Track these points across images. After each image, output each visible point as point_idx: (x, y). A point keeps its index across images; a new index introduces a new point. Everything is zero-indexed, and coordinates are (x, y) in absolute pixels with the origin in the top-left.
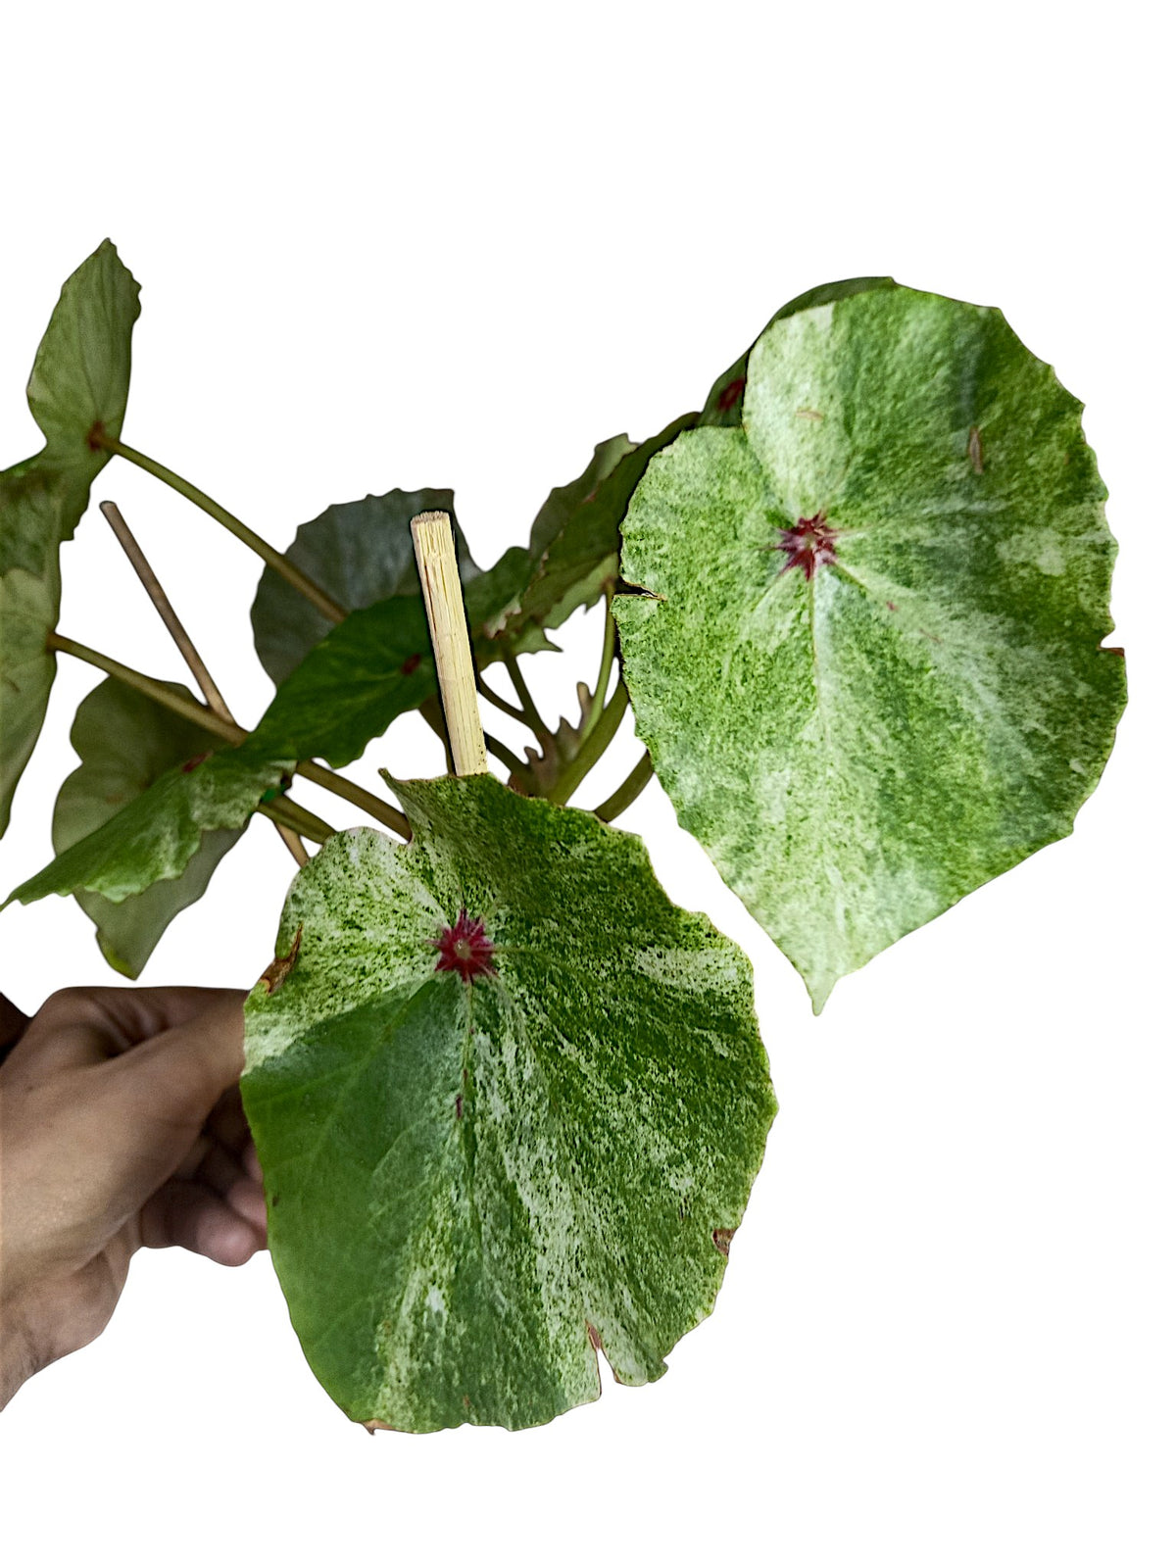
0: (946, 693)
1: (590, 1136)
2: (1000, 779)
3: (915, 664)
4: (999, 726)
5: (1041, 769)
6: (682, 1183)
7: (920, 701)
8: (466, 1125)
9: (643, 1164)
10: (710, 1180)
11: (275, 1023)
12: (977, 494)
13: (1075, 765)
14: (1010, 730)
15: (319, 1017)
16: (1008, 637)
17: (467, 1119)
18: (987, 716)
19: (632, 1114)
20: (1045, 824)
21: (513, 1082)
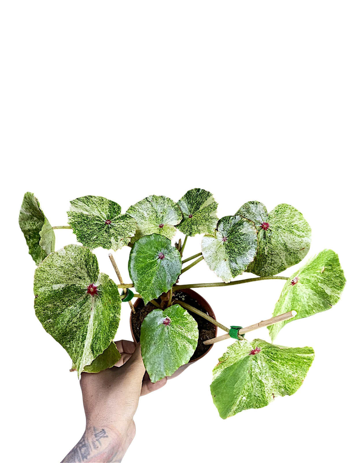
0: (300, 298)
1: (278, 372)
2: (302, 309)
3: (298, 294)
4: (305, 303)
5: (309, 309)
6: (296, 376)
7: (297, 299)
8: (250, 374)
9: (288, 374)
10: (300, 375)
11: (217, 371)
12: (319, 275)
13: (314, 311)
14: (306, 304)
15: (226, 367)
16: (313, 294)
17: (250, 373)
18: (304, 301)
19: (285, 369)
20: (305, 315)
21: (261, 367)
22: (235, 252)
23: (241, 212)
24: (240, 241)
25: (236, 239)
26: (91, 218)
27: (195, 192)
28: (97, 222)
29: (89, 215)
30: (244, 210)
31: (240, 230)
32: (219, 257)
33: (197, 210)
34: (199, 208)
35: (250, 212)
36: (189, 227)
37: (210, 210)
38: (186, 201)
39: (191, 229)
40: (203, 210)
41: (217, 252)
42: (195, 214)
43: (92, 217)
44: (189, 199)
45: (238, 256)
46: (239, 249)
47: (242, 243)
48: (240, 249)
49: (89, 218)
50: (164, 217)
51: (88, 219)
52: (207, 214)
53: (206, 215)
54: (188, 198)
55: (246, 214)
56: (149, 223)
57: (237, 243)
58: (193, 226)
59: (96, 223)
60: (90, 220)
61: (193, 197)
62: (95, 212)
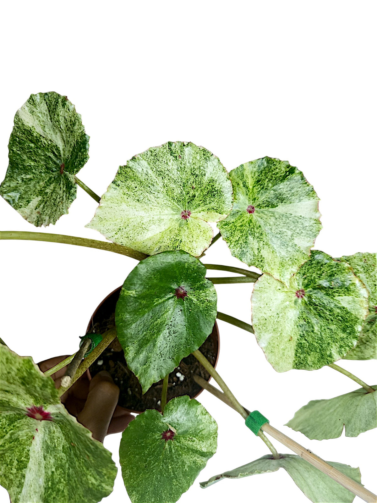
22: (313, 331)
23: (352, 264)
24: (330, 315)
25: (323, 308)
26: (44, 143)
27: (283, 169)
28: (52, 155)
29: (44, 137)
30: (361, 263)
31: (338, 294)
32: (281, 328)
33: (268, 206)
34: (277, 206)
35: (371, 274)
36: (242, 236)
37: (298, 229)
38: (256, 175)
39: (246, 242)
40: (283, 215)
41: (280, 315)
42: (262, 212)
43: (47, 143)
44: (263, 174)
45: (317, 343)
46: (323, 329)
47: (332, 321)
48: (325, 329)
49: (41, 141)
50: (196, 198)
51: (39, 144)
52: (289, 233)
53: (285, 234)
54: (262, 172)
55: (361, 272)
56: (163, 203)
57: (322, 315)
58: (250, 238)
59: (50, 157)
60: (42, 146)
61: (273, 176)
62: (56, 137)
